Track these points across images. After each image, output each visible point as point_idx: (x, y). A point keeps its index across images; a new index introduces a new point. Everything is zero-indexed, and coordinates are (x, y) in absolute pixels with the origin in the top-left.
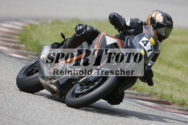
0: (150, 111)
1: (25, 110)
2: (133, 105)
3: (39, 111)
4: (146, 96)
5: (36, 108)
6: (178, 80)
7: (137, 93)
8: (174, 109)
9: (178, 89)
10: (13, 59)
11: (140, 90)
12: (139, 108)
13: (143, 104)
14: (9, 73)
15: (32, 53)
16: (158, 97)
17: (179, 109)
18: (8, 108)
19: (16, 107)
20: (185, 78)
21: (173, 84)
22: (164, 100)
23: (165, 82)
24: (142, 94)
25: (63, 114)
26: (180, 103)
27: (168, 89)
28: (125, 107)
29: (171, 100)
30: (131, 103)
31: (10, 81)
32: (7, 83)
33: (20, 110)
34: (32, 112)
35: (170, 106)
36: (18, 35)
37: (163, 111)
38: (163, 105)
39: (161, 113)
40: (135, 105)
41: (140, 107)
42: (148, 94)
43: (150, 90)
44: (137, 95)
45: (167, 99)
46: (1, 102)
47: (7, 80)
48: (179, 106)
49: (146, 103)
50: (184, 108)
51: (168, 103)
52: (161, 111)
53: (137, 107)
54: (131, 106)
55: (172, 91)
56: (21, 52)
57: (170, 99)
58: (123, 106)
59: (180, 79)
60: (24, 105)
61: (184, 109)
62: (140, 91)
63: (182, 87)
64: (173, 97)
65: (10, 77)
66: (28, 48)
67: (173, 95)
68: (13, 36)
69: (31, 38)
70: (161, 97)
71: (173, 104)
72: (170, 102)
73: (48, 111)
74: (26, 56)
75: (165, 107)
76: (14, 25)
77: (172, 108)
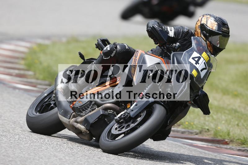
0: (201, 153)
1: (38, 158)
2: (179, 146)
3: (55, 158)
4: (195, 133)
5: (51, 155)
6: (236, 111)
7: (183, 130)
8: (232, 149)
9: (237, 123)
10: (17, 91)
11: (186, 126)
12: (187, 150)
13: (191, 145)
14: (13, 110)
15: (43, 82)
16: (210, 135)
17: (239, 150)
18: (15, 156)
19: (24, 155)
20: (245, 108)
21: (230, 117)
22: (219, 138)
23: (219, 115)
24: (190, 131)
25: (88, 162)
26: (240, 142)
27: (224, 124)
28: (168, 149)
29: (229, 139)
30: (176, 144)
31: (15, 120)
32: (11, 123)
33: (31, 158)
34: (47, 160)
35: (228, 146)
36: (23, 59)
37: (219, 152)
38: (218, 145)
39: (217, 155)
40: (182, 147)
41: (189, 148)
42: (198, 131)
43: (200, 126)
44: (183, 133)
45: (223, 137)
46: (5, 149)
47: (11, 119)
48: (239, 146)
49: (196, 144)
50: (246, 148)
51: (224, 142)
52: (215, 153)
53: (185, 149)
54: (177, 149)
55: (230, 126)
56: (27, 82)
57: (227, 136)
58: (165, 149)
59: (239, 110)
60: (35, 152)
61: (246, 150)
62: (188, 128)
63: (242, 121)
64: (231, 134)
65: (14, 115)
66: (38, 75)
67: (231, 131)
68: (16, 61)
69: (41, 63)
70: (215, 134)
71: (231, 143)
72: (227, 140)
73: (67, 158)
74: (35, 86)
75: (221, 148)
76: (17, 45)
77: (230, 149)
